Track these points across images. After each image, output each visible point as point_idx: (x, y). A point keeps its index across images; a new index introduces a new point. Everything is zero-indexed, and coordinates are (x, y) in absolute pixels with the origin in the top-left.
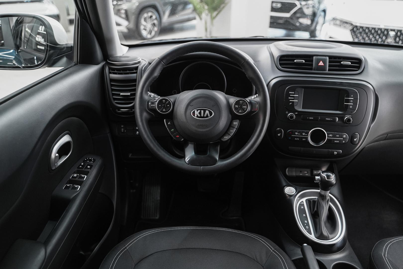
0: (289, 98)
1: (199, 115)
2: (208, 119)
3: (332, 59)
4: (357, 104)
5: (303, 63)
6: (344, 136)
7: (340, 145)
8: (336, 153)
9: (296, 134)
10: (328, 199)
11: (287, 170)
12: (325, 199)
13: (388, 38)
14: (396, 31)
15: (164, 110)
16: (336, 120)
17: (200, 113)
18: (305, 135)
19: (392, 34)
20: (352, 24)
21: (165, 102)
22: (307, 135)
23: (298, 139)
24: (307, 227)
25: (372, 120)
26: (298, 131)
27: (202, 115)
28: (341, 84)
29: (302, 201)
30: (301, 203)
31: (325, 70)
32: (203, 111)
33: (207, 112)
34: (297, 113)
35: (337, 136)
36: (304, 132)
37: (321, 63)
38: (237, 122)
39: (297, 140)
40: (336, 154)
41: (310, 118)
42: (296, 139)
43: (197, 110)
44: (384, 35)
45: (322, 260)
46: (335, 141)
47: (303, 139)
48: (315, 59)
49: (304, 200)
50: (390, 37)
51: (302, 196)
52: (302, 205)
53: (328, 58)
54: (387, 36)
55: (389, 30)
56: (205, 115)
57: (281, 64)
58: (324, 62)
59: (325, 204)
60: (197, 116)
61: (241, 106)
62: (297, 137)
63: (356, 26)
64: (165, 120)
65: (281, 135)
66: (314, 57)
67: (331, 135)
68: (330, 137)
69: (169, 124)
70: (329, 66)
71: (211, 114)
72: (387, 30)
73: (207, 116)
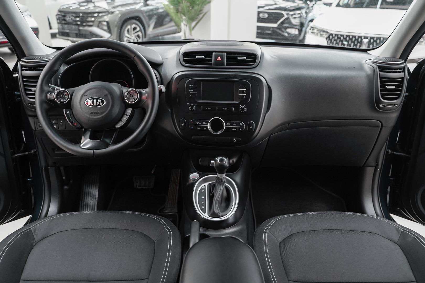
0: (189, 90)
1: (92, 104)
2: (100, 107)
3: (232, 55)
4: (250, 95)
5: (203, 58)
6: (241, 124)
7: (237, 134)
8: (235, 140)
9: (198, 123)
10: (224, 181)
11: (200, 159)
12: (221, 182)
14: (369, 38)
15: (62, 100)
16: (232, 109)
17: (93, 102)
18: (205, 125)
19: (366, 41)
20: (327, 32)
21: (63, 93)
22: (207, 124)
23: (200, 128)
24: (203, 207)
25: (267, 110)
26: (199, 120)
27: (95, 104)
28: (235, 76)
29: (205, 186)
30: (203, 187)
31: (224, 65)
32: (96, 100)
33: (100, 101)
34: (197, 104)
35: (234, 124)
36: (204, 122)
37: (219, 59)
38: (129, 111)
39: (199, 129)
41: (209, 108)
42: (197, 128)
43: (91, 100)
44: (358, 42)
45: (210, 234)
46: (233, 129)
47: (204, 128)
48: (215, 55)
49: (206, 184)
51: (205, 181)
53: (225, 54)
54: (361, 43)
55: (363, 38)
56: (98, 104)
57: (185, 61)
58: (222, 57)
59: (221, 186)
60: (90, 105)
61: (132, 96)
62: (198, 127)
63: (332, 34)
64: (64, 110)
65: (185, 125)
66: (213, 54)
67: (228, 124)
68: (228, 125)
69: (68, 113)
70: (227, 61)
71: (103, 102)
72: (360, 37)
73: (99, 105)
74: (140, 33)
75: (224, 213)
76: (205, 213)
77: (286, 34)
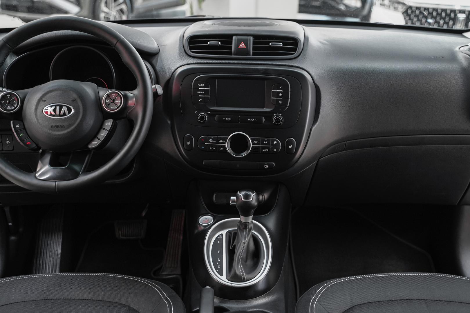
0: (198, 92)
1: (53, 113)
2: (66, 118)
3: (261, 40)
4: (288, 98)
5: (219, 45)
6: (275, 143)
7: (269, 156)
8: (266, 166)
9: (211, 141)
10: (250, 226)
11: (215, 195)
12: (246, 228)
13: (457, 24)
14: (467, 13)
15: (9, 108)
16: (262, 120)
17: (55, 110)
18: (221, 143)
19: (462, 17)
20: (404, 4)
21: (11, 97)
22: (224, 142)
23: (214, 148)
24: (219, 267)
25: (314, 121)
26: (212, 137)
27: (58, 113)
28: (266, 72)
29: (222, 234)
30: (219, 236)
31: (249, 55)
32: (59, 107)
33: (64, 109)
34: (209, 113)
35: (265, 142)
36: (220, 138)
37: (242, 46)
38: (109, 123)
39: (213, 150)
40: (267, 168)
41: (227, 119)
42: (210, 148)
43: (51, 106)
44: (450, 19)
45: (228, 307)
46: (263, 150)
47: (221, 149)
48: (235, 40)
49: (224, 232)
50: (459, 21)
51: (222, 227)
52: (220, 238)
53: (252, 38)
54: (455, 20)
55: (457, 12)
56: (62, 113)
57: (191, 48)
58: (247, 43)
59: (246, 234)
60: (51, 115)
61: (114, 101)
62: (212, 146)
63: (411, 7)
64: (12, 122)
65: (191, 143)
66: (234, 38)
67: (256, 142)
68: (256, 144)
69: (17, 126)
70: (254, 48)
71: (69, 110)
72: (454, 11)
73: (64, 114)
74: (124, 7)
75: (250, 276)
76: (222, 275)
77: (342, 7)
